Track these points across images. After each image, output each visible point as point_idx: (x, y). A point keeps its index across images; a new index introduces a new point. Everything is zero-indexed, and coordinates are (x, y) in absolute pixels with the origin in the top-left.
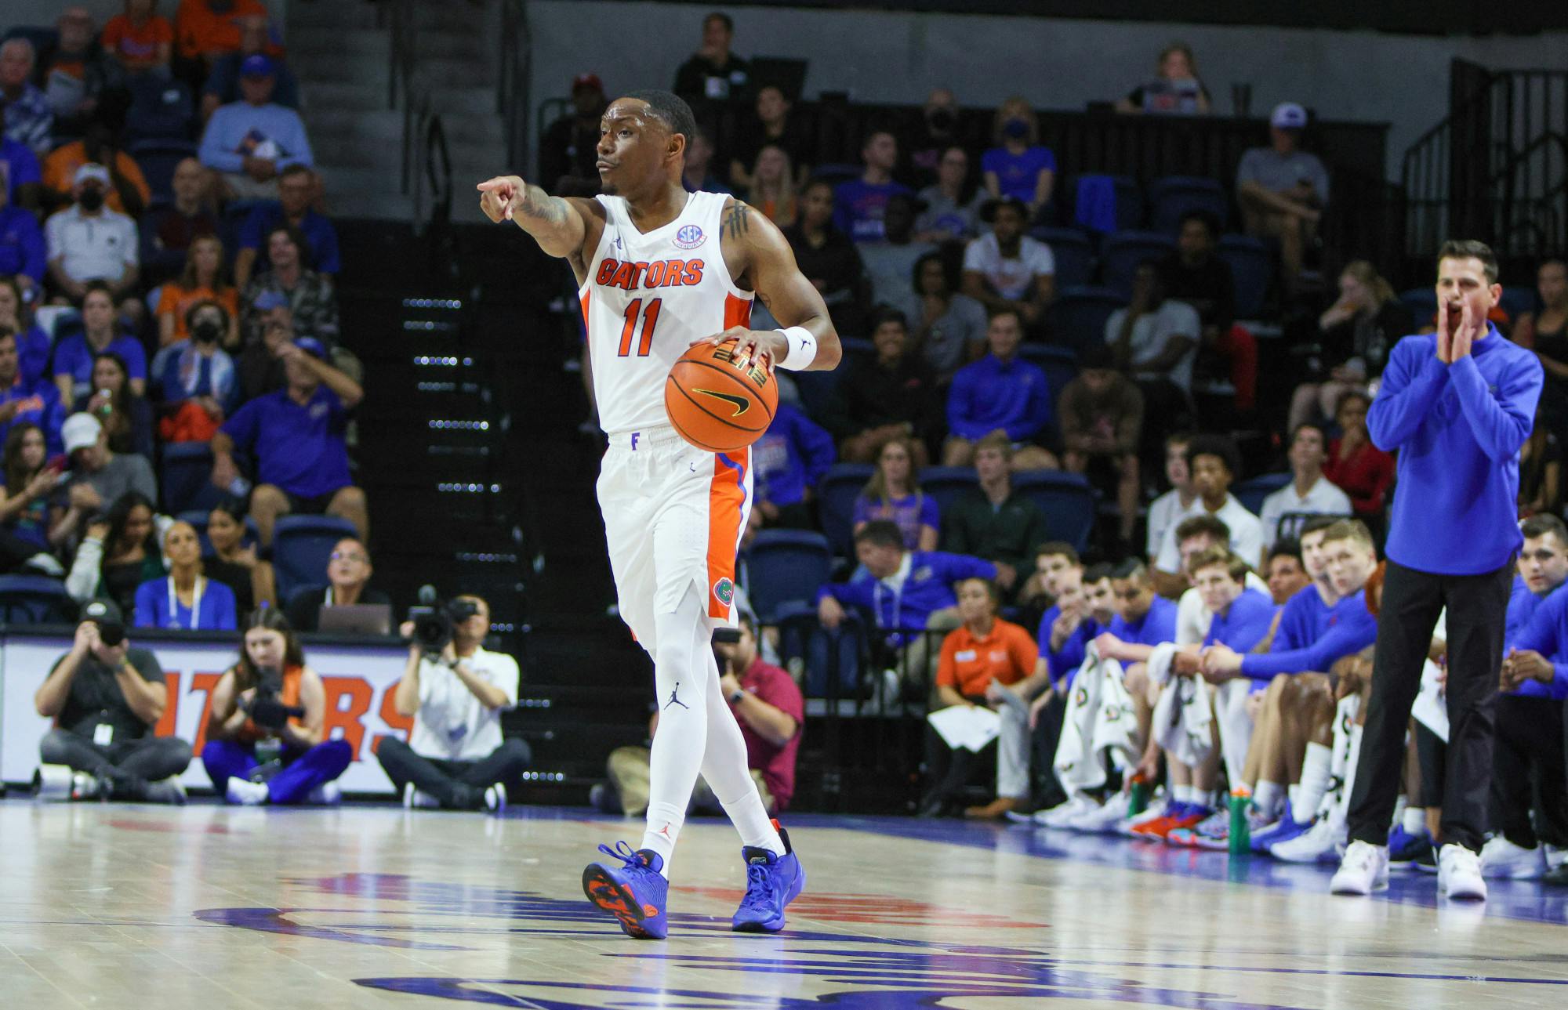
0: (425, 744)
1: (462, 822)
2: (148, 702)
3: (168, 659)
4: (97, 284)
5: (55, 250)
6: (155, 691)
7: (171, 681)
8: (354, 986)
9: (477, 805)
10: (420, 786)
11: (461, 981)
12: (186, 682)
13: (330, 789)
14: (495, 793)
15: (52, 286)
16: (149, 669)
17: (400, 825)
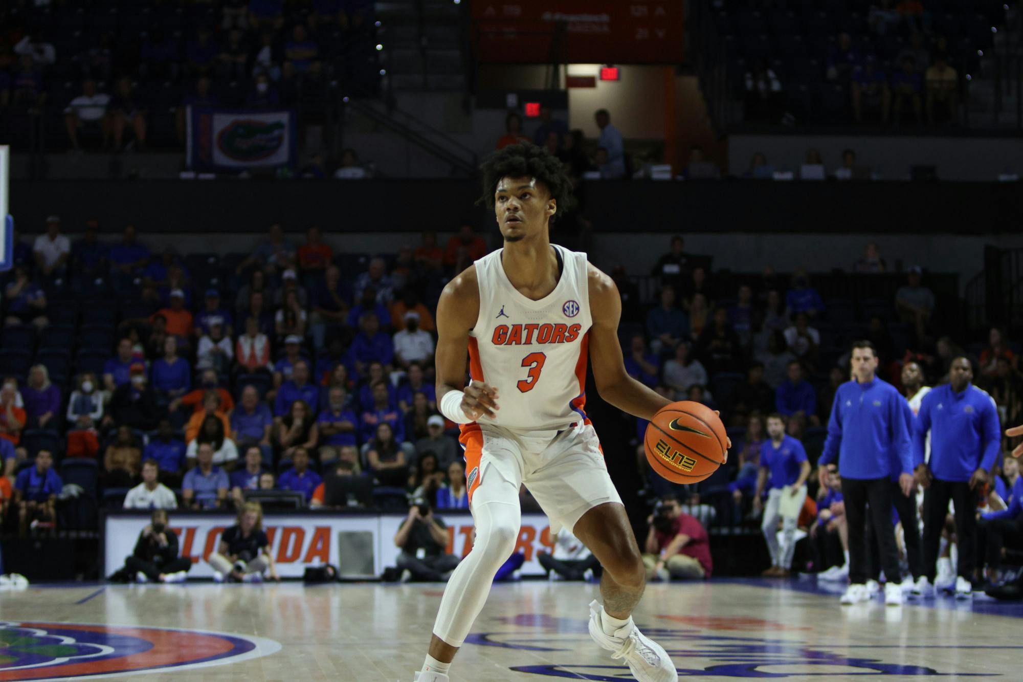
0: (560, 554)
1: (574, 586)
2: (442, 538)
3: (449, 521)
4: (414, 362)
5: (398, 348)
6: (444, 533)
7: (451, 530)
8: (510, 671)
9: (581, 578)
10: (557, 571)
11: (556, 666)
12: (457, 530)
13: (517, 574)
14: (588, 573)
15: (396, 362)
16: (442, 525)
17: (549, 589)
